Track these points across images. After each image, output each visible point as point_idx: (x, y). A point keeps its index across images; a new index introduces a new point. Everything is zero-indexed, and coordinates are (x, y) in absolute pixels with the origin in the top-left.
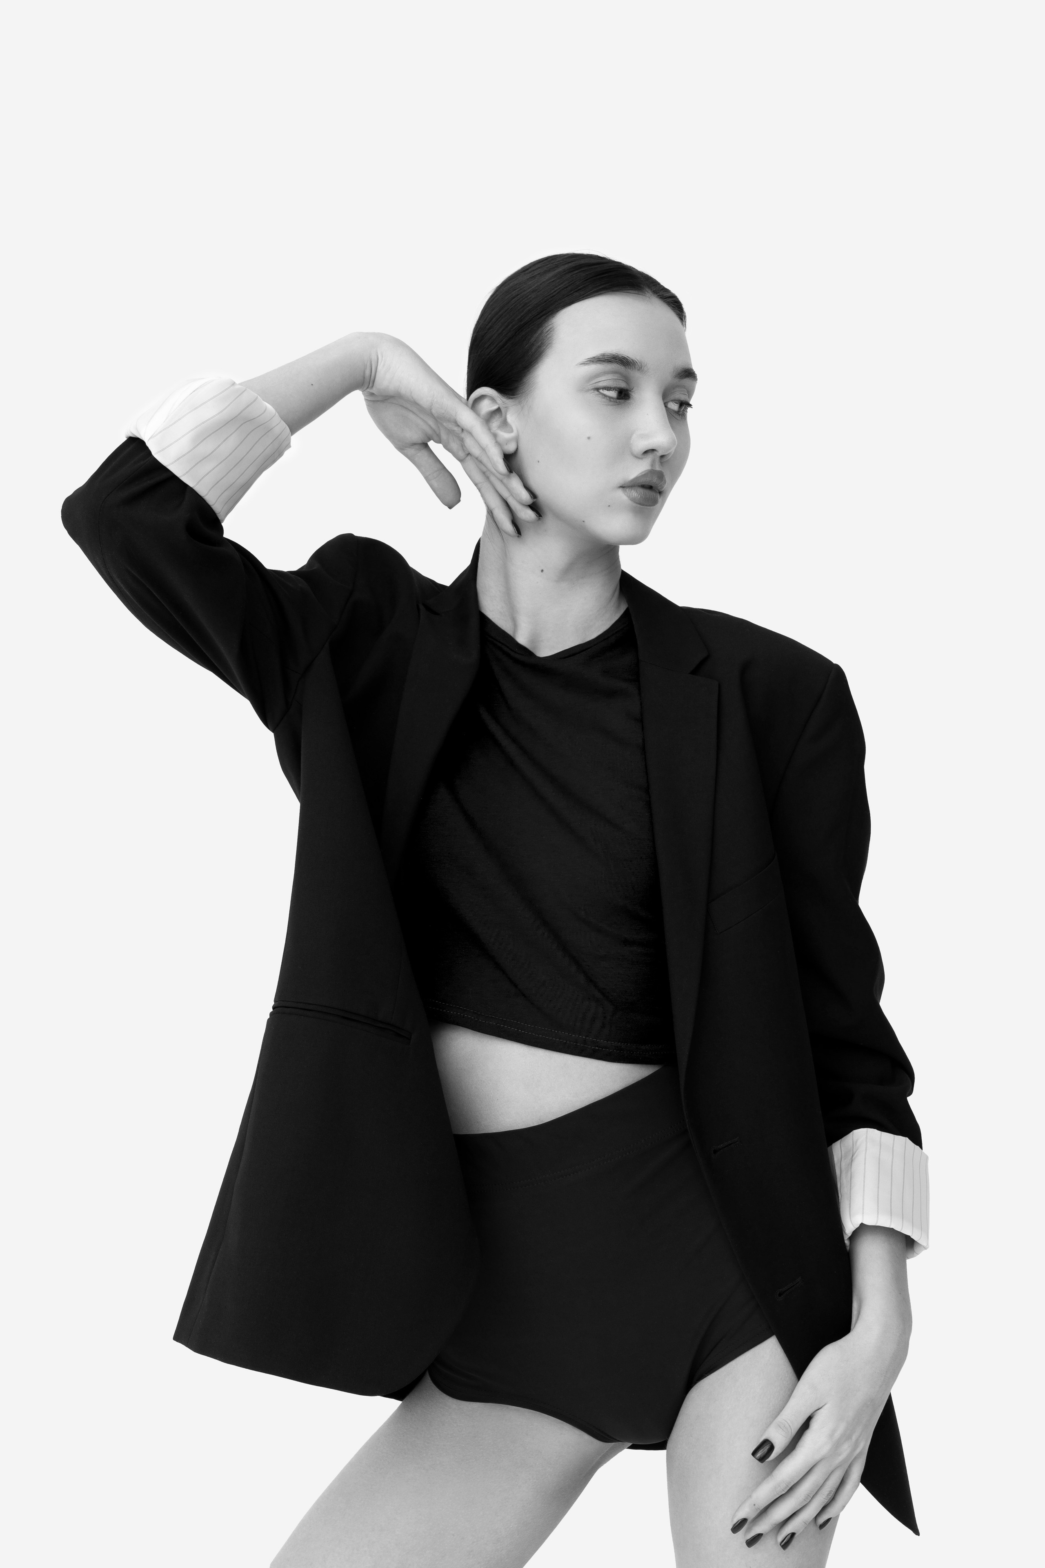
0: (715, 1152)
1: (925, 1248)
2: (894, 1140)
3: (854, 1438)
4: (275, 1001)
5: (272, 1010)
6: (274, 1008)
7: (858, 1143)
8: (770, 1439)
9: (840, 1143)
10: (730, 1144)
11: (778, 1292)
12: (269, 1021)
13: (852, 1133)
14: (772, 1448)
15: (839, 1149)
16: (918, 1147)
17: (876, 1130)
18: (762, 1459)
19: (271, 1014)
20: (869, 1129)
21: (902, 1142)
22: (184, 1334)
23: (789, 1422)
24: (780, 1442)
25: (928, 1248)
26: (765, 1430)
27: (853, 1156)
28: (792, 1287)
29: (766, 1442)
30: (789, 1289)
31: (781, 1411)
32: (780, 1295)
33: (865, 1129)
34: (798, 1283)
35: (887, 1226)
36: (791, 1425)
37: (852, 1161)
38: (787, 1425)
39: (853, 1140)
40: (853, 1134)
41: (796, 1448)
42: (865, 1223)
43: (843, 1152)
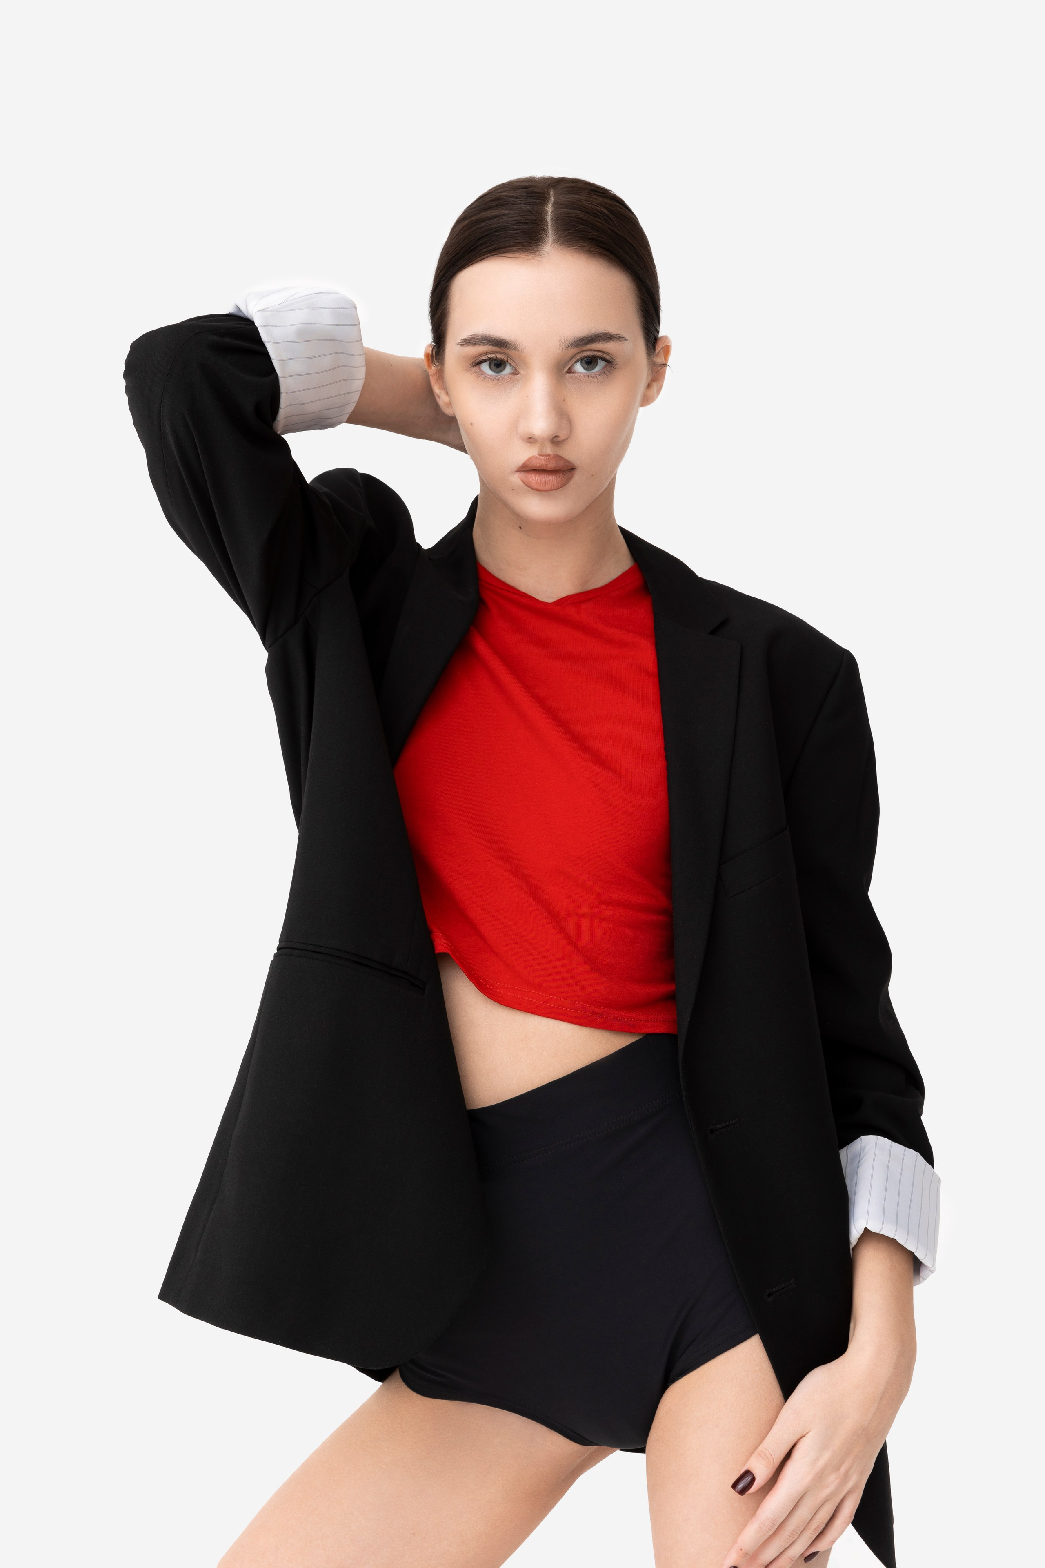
0: (712, 1131)
1: (932, 1272)
2: (904, 1153)
3: (843, 1469)
4: (280, 941)
5: (276, 952)
6: (278, 949)
7: (866, 1150)
8: (751, 1470)
9: (847, 1150)
10: (728, 1126)
11: (768, 1292)
12: (273, 962)
13: (860, 1138)
14: (753, 1479)
15: (845, 1154)
16: (930, 1166)
17: (886, 1139)
18: (742, 1492)
19: (276, 955)
20: (879, 1137)
21: (913, 1156)
22: (169, 1293)
23: (770, 1451)
24: (761, 1473)
25: (934, 1271)
26: (748, 1459)
27: (859, 1162)
28: (783, 1288)
29: (747, 1472)
30: (779, 1290)
31: (764, 1438)
32: (769, 1295)
33: (875, 1137)
34: (790, 1285)
35: (891, 1236)
36: (772, 1454)
37: (858, 1167)
38: (768, 1454)
39: (861, 1145)
40: (861, 1140)
41: (778, 1482)
42: (870, 1228)
43: (849, 1158)
